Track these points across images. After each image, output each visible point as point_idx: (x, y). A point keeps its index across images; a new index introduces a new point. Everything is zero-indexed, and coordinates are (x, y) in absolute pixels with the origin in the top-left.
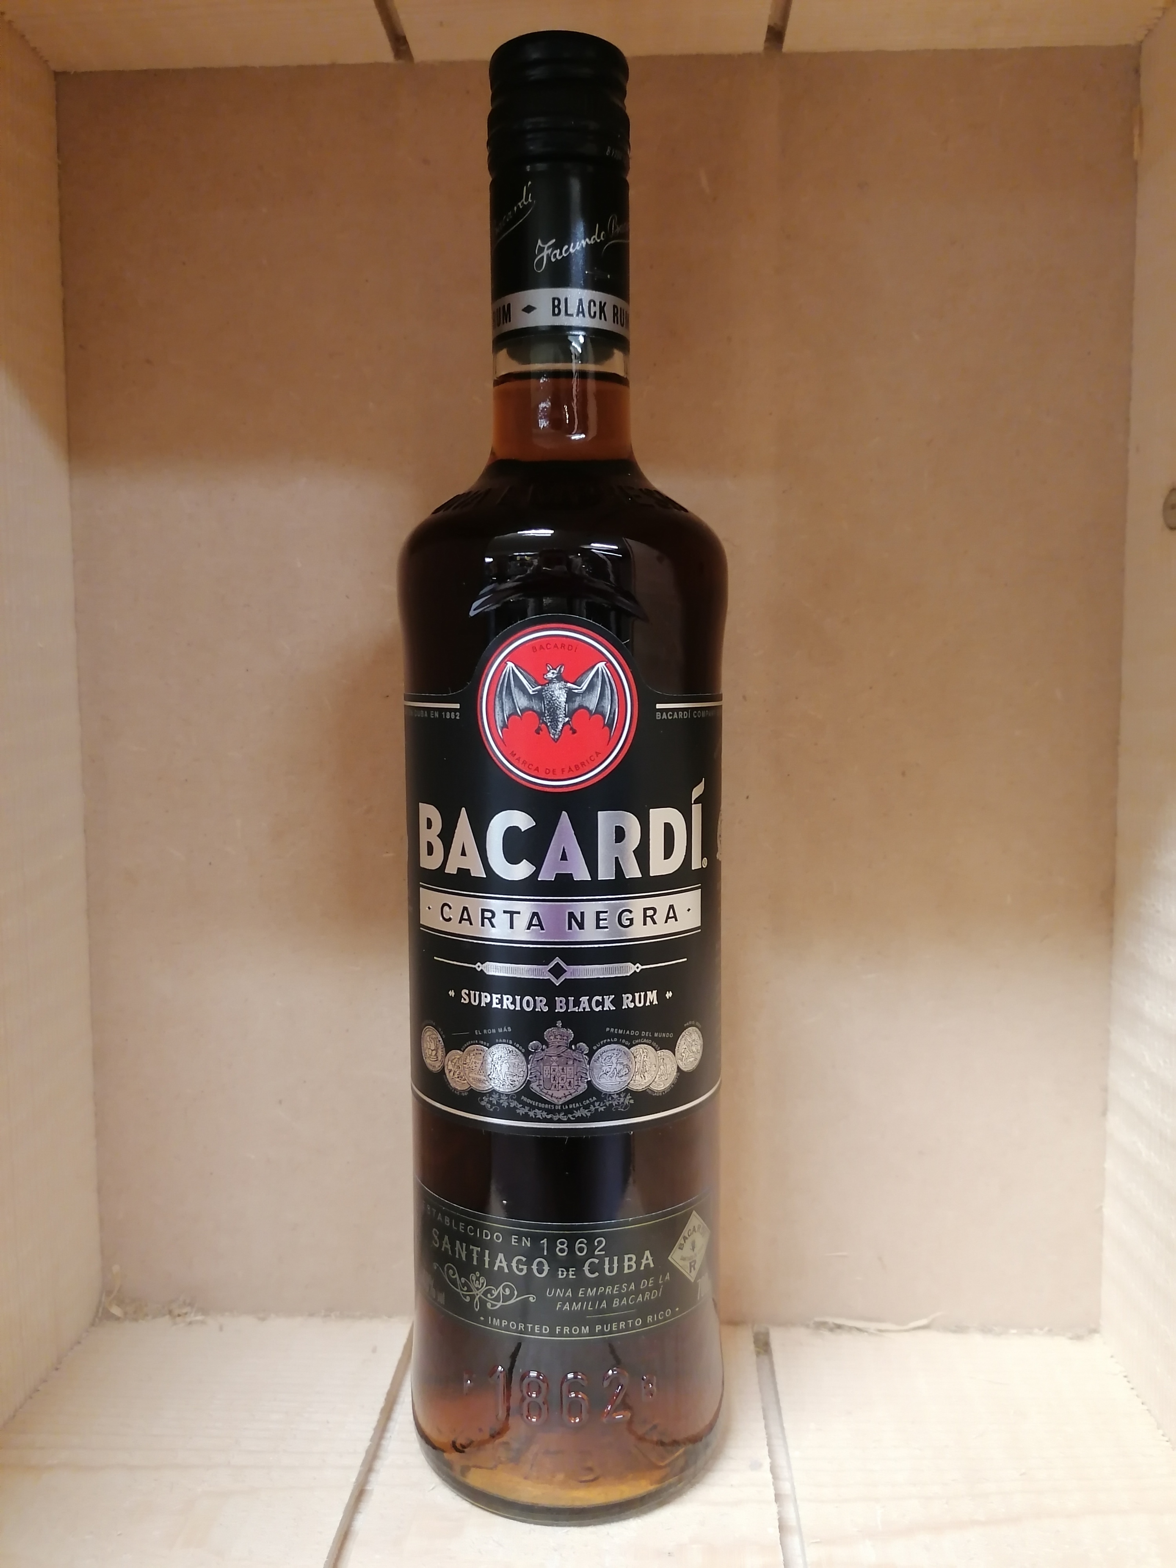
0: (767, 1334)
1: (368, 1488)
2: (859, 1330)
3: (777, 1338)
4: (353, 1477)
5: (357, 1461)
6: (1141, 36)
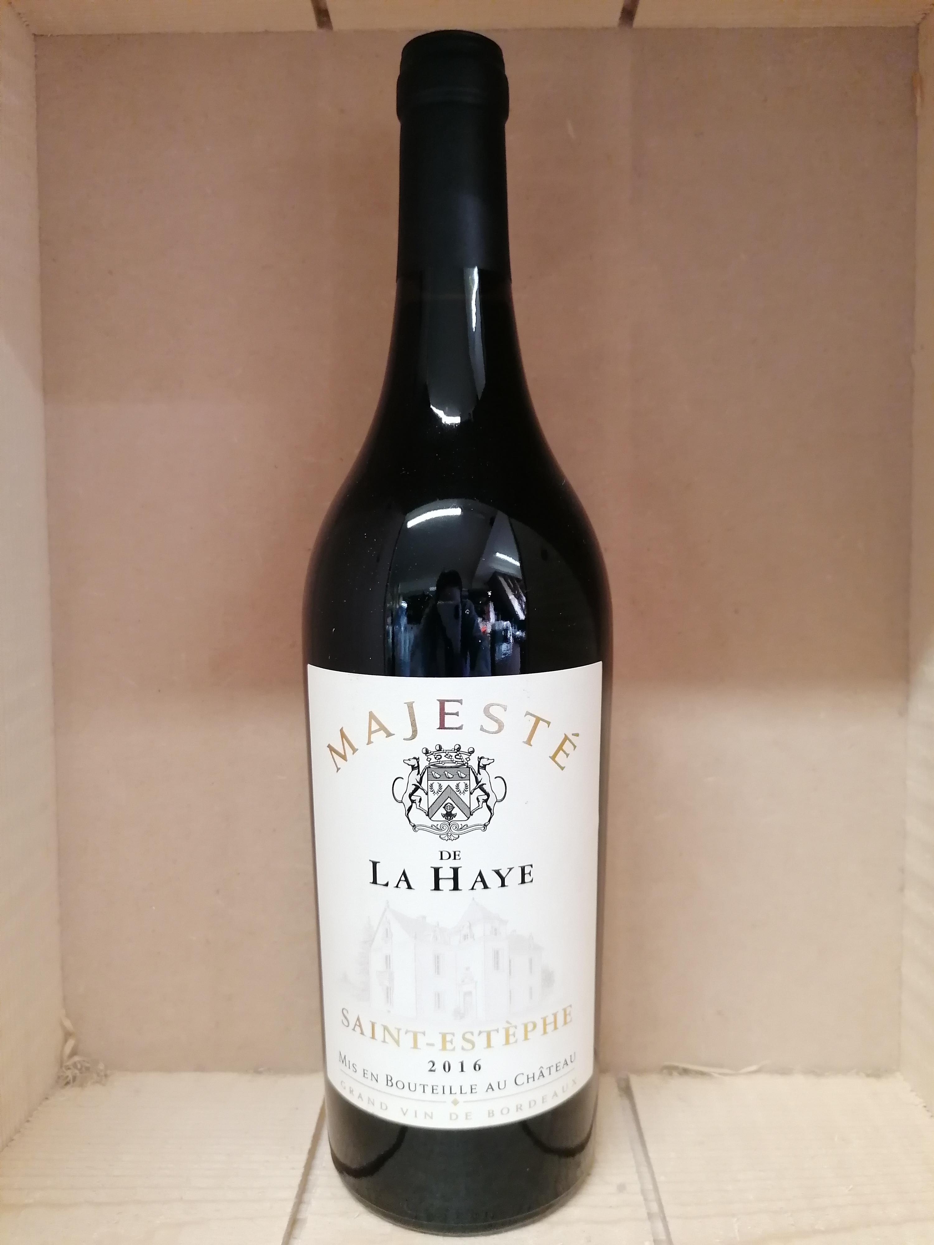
0: (627, 1081)
1: (301, 1216)
2: (702, 1074)
3: (636, 1083)
4: (289, 1208)
5: (291, 1194)
6: (918, 19)
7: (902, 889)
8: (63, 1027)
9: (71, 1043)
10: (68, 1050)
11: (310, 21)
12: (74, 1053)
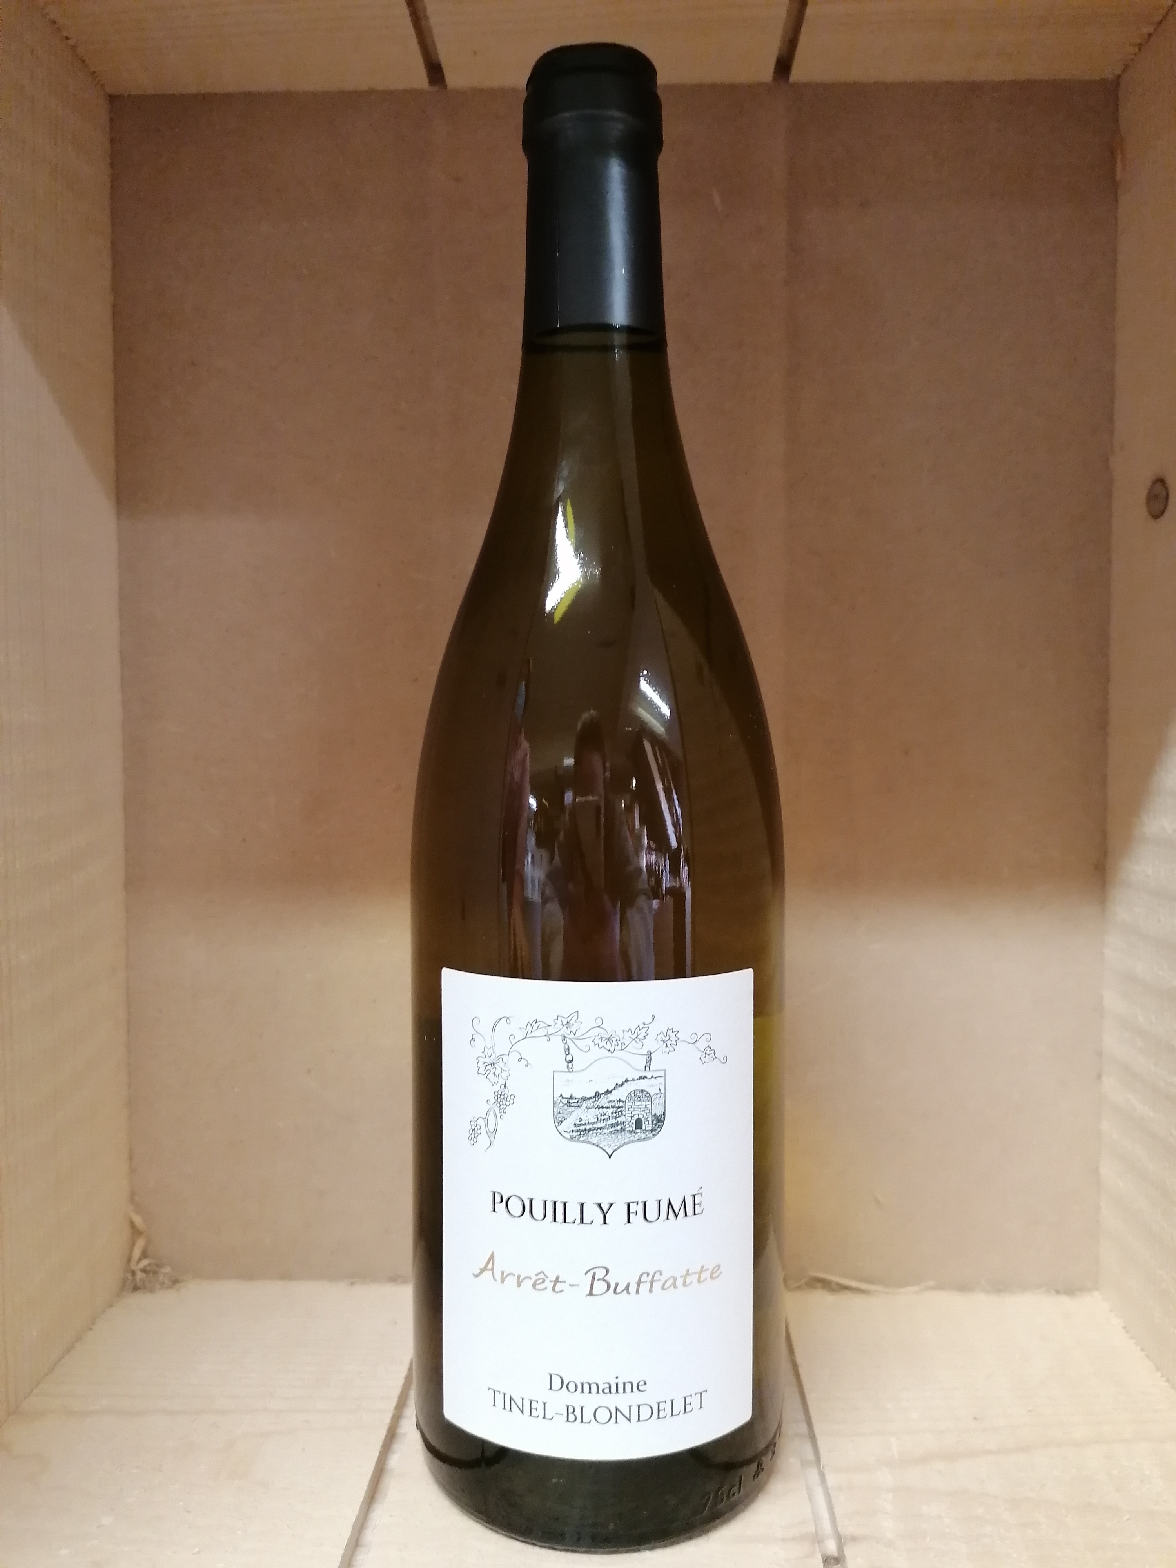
6: (1118, 71)
7: (1099, 1076)
8: (132, 1225)
9: (140, 1243)
10: (137, 1253)
11: (420, 79)
12: (144, 1255)
